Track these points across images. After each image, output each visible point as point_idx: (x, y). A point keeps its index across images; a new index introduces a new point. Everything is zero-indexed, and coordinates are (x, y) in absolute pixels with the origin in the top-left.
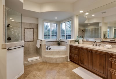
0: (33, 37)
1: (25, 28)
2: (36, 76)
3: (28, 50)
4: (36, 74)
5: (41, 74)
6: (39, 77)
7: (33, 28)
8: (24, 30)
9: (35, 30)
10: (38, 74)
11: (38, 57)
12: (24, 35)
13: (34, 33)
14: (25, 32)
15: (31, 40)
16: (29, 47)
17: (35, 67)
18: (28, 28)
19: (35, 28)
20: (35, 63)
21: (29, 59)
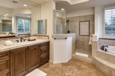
0: (88, 31)
1: (80, 22)
2: (72, 70)
3: (83, 45)
4: (73, 70)
5: (77, 72)
6: (72, 73)
7: (88, 21)
8: (80, 24)
9: (91, 23)
10: (74, 70)
11: (87, 56)
12: (80, 29)
13: (90, 26)
14: (81, 25)
15: (86, 35)
16: (84, 42)
17: (79, 64)
18: (83, 21)
19: (91, 20)
20: (82, 60)
21: (77, 54)
